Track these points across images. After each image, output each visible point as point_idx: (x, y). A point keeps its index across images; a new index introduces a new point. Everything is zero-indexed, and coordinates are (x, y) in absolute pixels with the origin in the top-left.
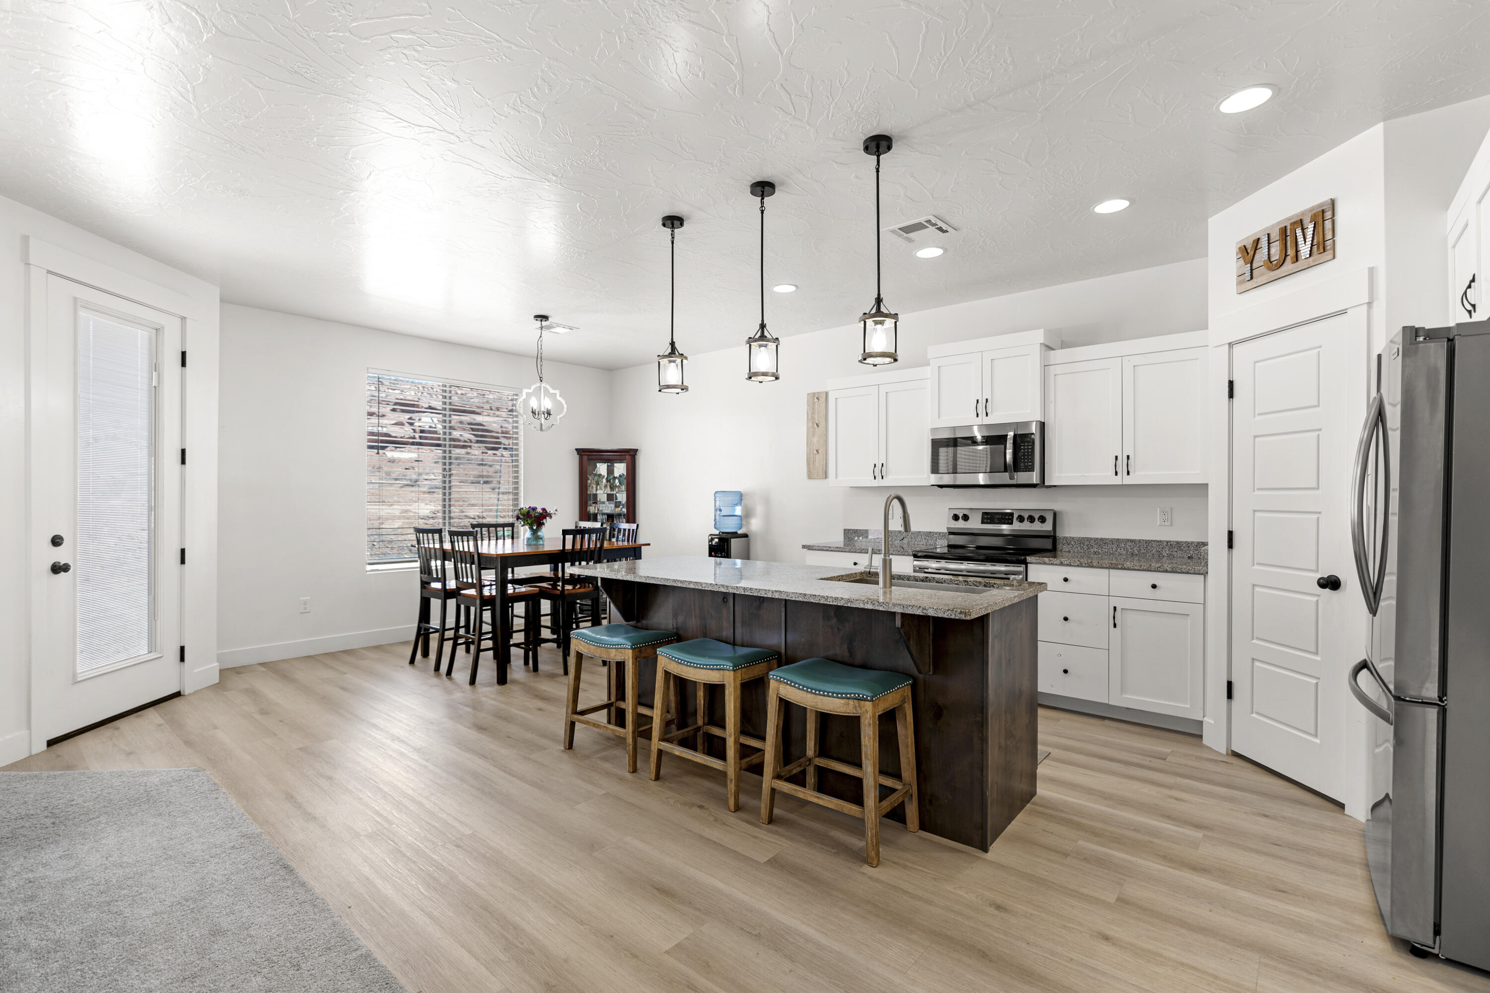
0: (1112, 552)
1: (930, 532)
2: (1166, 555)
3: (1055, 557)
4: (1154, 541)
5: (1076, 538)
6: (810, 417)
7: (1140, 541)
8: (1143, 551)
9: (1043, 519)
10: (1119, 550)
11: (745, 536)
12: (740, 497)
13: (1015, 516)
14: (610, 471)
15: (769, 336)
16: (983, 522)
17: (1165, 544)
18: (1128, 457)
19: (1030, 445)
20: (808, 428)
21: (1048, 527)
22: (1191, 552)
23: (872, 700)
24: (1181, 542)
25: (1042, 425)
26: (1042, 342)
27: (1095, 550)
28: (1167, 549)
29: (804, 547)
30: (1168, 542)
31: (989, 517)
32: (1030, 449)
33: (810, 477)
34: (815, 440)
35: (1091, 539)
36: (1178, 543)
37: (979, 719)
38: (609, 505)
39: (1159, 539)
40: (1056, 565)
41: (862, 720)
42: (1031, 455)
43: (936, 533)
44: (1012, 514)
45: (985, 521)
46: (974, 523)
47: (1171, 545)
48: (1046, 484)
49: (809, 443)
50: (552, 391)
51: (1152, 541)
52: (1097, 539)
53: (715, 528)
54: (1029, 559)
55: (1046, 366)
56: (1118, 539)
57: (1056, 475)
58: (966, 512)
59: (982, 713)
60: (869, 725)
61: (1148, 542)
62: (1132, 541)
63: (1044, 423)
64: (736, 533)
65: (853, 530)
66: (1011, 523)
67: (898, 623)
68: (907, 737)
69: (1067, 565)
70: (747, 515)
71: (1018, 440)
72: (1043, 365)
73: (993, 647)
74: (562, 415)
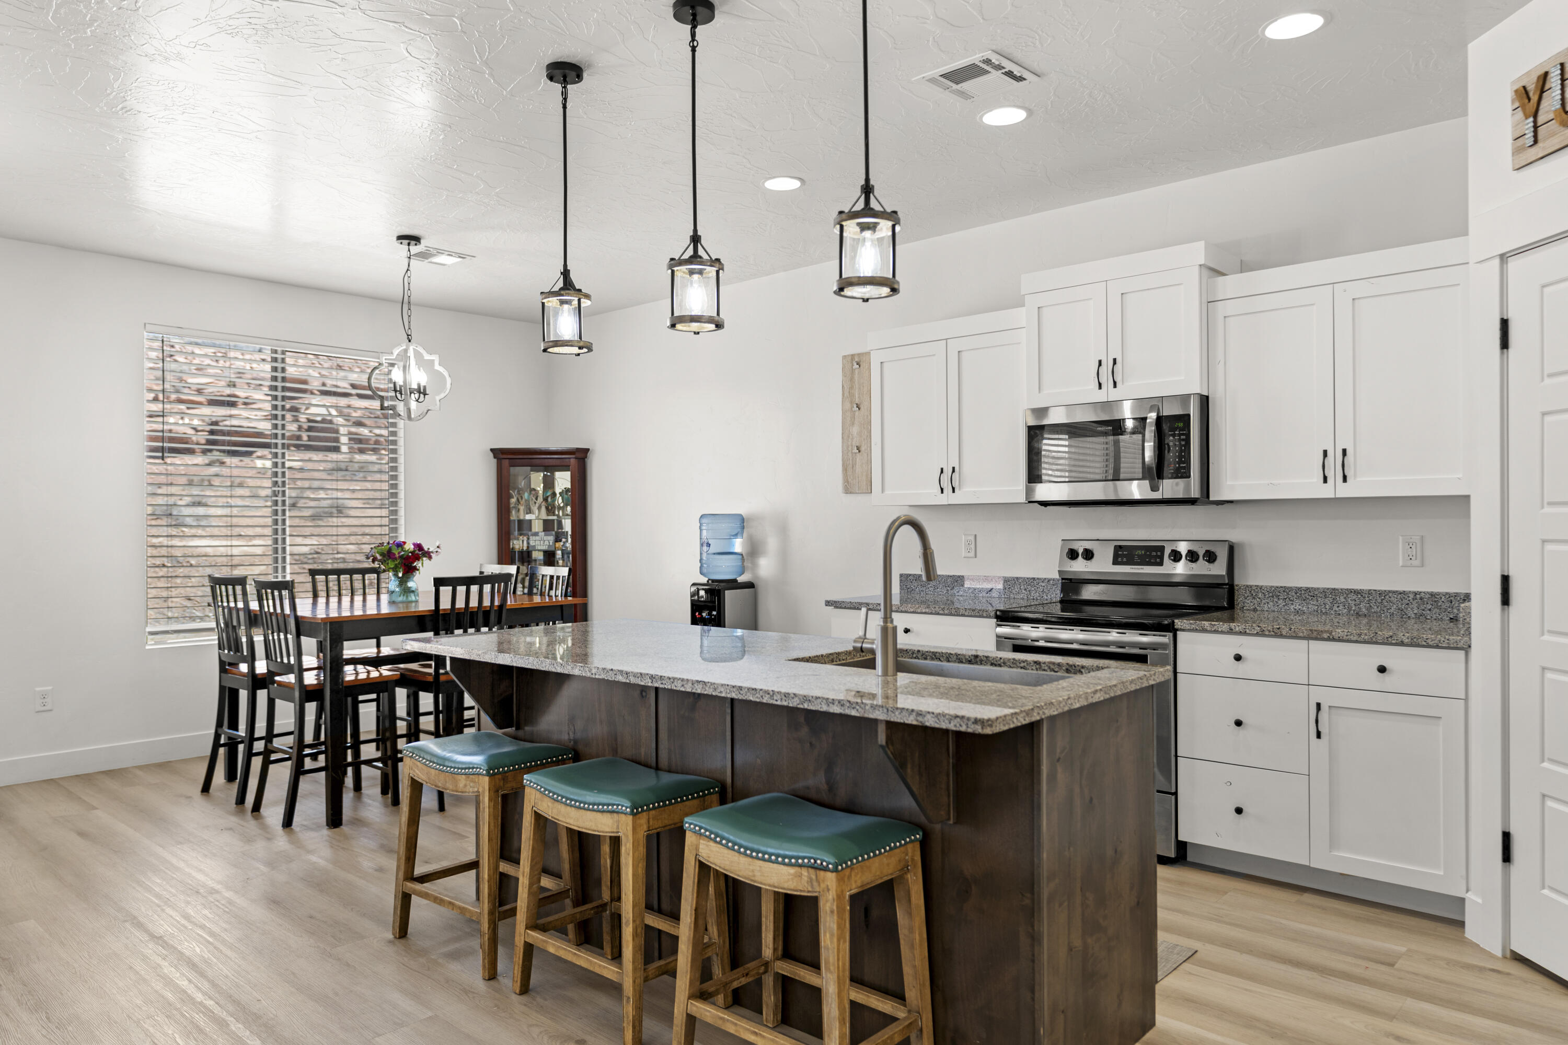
0: (1324, 610)
1: (1034, 579)
2: (1413, 616)
3: (1232, 619)
4: (1394, 592)
5: (1266, 587)
6: (847, 394)
7: (1370, 592)
8: (1375, 609)
9: (1211, 557)
10: (1335, 608)
11: (750, 585)
12: (741, 523)
13: (1167, 552)
14: (549, 484)
15: (705, 257)
16: (1115, 562)
17: (1411, 596)
18: (1344, 452)
19: (1183, 434)
20: (844, 412)
21: (1219, 569)
23: (835, 870)
24: (1438, 594)
25: (1205, 401)
26: (1203, 262)
27: (1298, 607)
28: (1415, 605)
29: (828, 603)
30: (1416, 594)
31: (1123, 554)
32: (1183, 440)
33: (848, 490)
34: (855, 430)
35: (1290, 589)
36: (1432, 595)
37: (1027, 902)
38: (545, 538)
39: (1400, 589)
40: (1222, 632)
41: (821, 903)
42: (1184, 451)
43: (1043, 580)
44: (1162, 549)
45: (1120, 559)
46: (1101, 563)
47: (1421, 599)
48: (1211, 499)
49: (846, 436)
50: (427, 357)
51: (1390, 591)
52: (1300, 589)
53: (701, 573)
54: (1178, 623)
55: (1209, 303)
56: (1334, 589)
57: (1229, 483)
58: (1088, 545)
59: (1032, 893)
60: (832, 912)
61: (1383, 594)
62: (1357, 592)
63: (1207, 397)
64: (735, 581)
65: (914, 575)
66: (1161, 564)
67: (882, 738)
68: (911, 930)
69: (1240, 633)
70: (754, 551)
71: (1165, 427)
72: (1204, 301)
73: (1052, 777)
74: (442, 395)
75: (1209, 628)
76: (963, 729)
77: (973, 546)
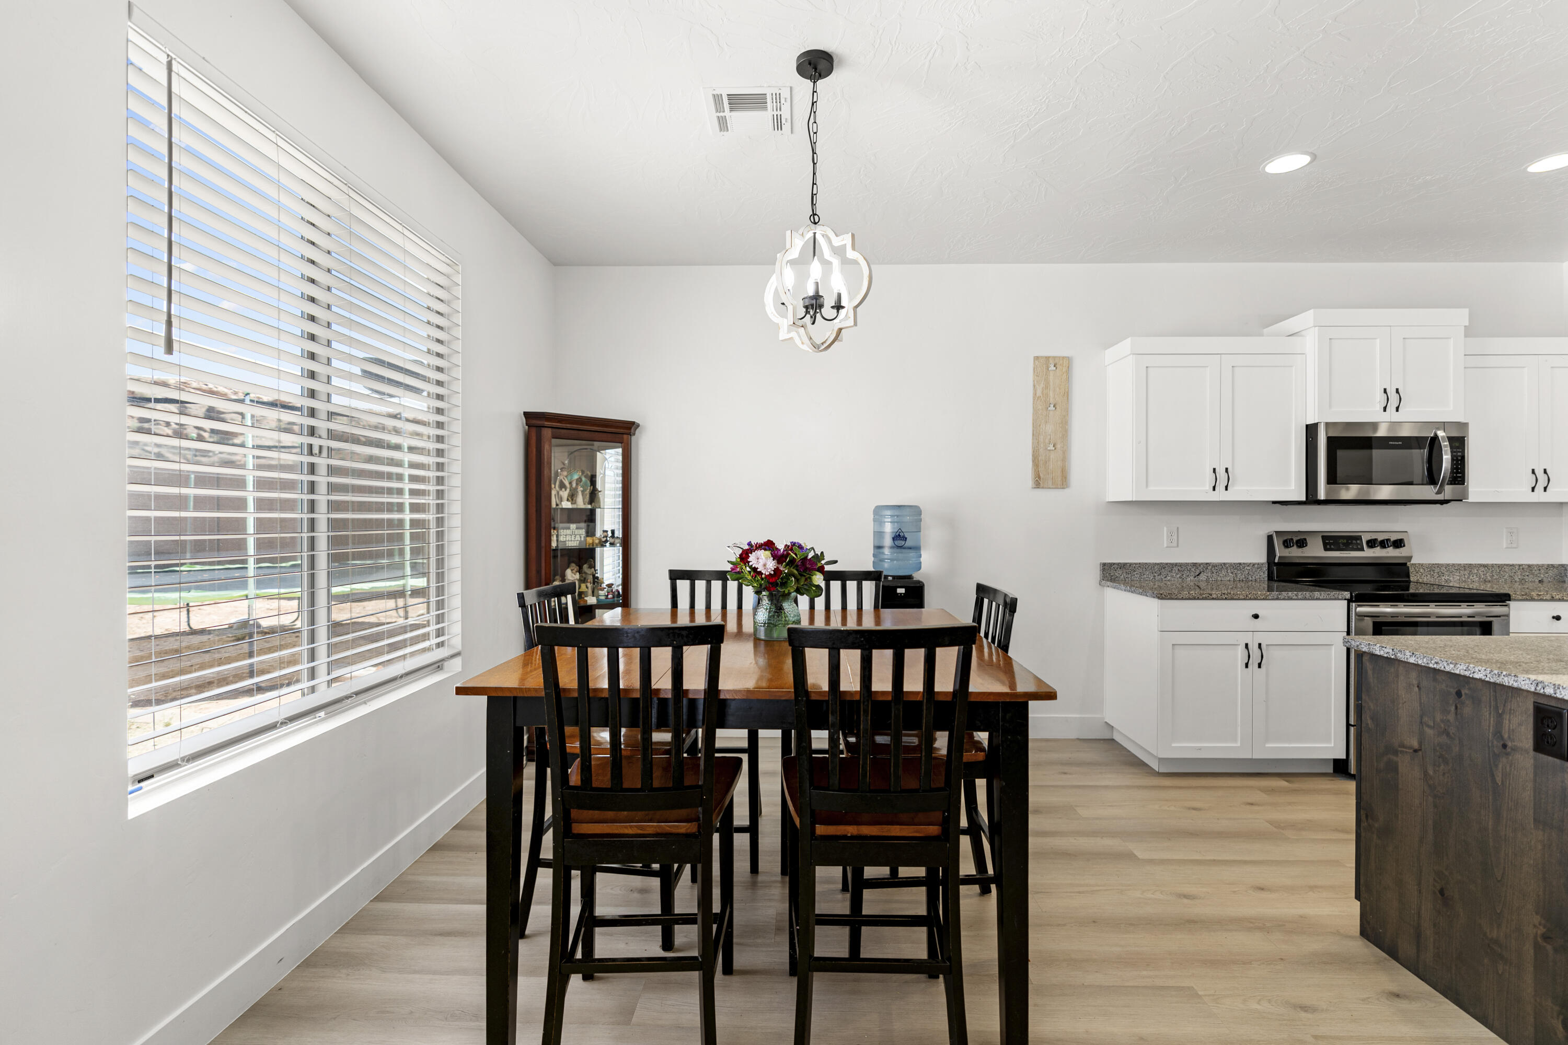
0: (1464, 579)
1: (1240, 564)
2: (1518, 580)
4: (1507, 565)
6: (1039, 393)
7: (1493, 566)
8: (1496, 577)
10: (1471, 577)
13: (1365, 541)
16: (1325, 549)
17: (1517, 567)
19: (1459, 452)
20: (1035, 410)
22: (1542, 576)
24: (1532, 565)
25: (1460, 429)
26: (1466, 324)
27: (1447, 578)
28: (1519, 573)
30: (1520, 565)
31: (1331, 542)
32: (1459, 456)
33: (1038, 483)
34: (1049, 428)
35: (1442, 565)
36: (1529, 566)
39: (1511, 563)
42: (1460, 464)
43: (1249, 565)
44: (1363, 538)
45: (1328, 547)
47: (1523, 569)
49: (1036, 433)
51: (1504, 565)
52: (1448, 565)
56: (1470, 564)
61: (1500, 566)
62: (1485, 566)
65: (1118, 564)
66: (1359, 549)
69: (1559, 600)
75: (1536, 598)
77: (1175, 537)
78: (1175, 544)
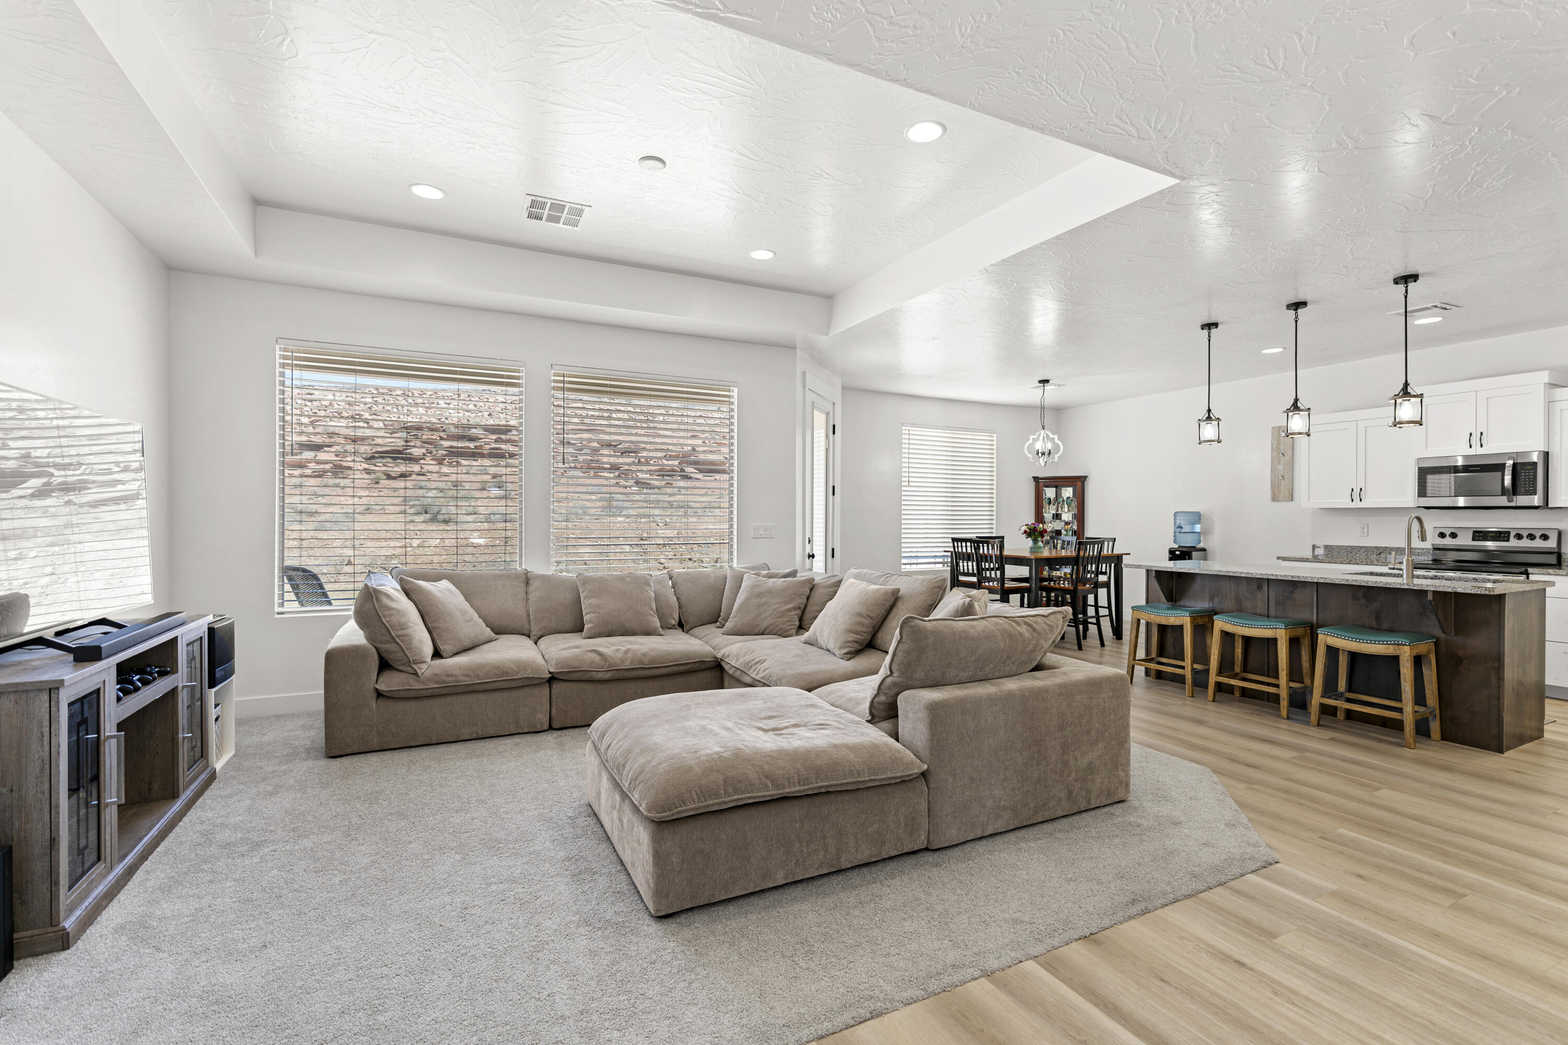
3: (1560, 569)
6: (1274, 447)
9: (1545, 537)
11: (1204, 550)
12: (1197, 517)
13: (1512, 535)
14: (1058, 495)
15: (1302, 408)
16: (1474, 539)
19: (1531, 472)
20: (1272, 457)
21: (1552, 544)
23: (1410, 645)
25: (1546, 455)
26: (1547, 381)
29: (1278, 558)
31: (1481, 535)
32: (1532, 475)
33: (1274, 499)
34: (1281, 467)
37: (1496, 665)
38: (1059, 523)
40: (1562, 575)
41: (1401, 658)
42: (1533, 481)
44: (1509, 533)
45: (1477, 538)
46: (1465, 540)
48: (1550, 506)
49: (1273, 470)
50: (1051, 436)
53: (1175, 542)
54: (1530, 570)
55: (1549, 403)
57: (1563, 498)
58: (1453, 531)
59: (1499, 661)
60: (1408, 660)
63: (1548, 453)
64: (1194, 547)
66: (1508, 540)
67: (1430, 597)
68: (1431, 676)
70: (1205, 532)
71: (1519, 468)
72: (1547, 401)
73: (1508, 618)
76: (1479, 593)
77: (1366, 530)
78: (1366, 534)
